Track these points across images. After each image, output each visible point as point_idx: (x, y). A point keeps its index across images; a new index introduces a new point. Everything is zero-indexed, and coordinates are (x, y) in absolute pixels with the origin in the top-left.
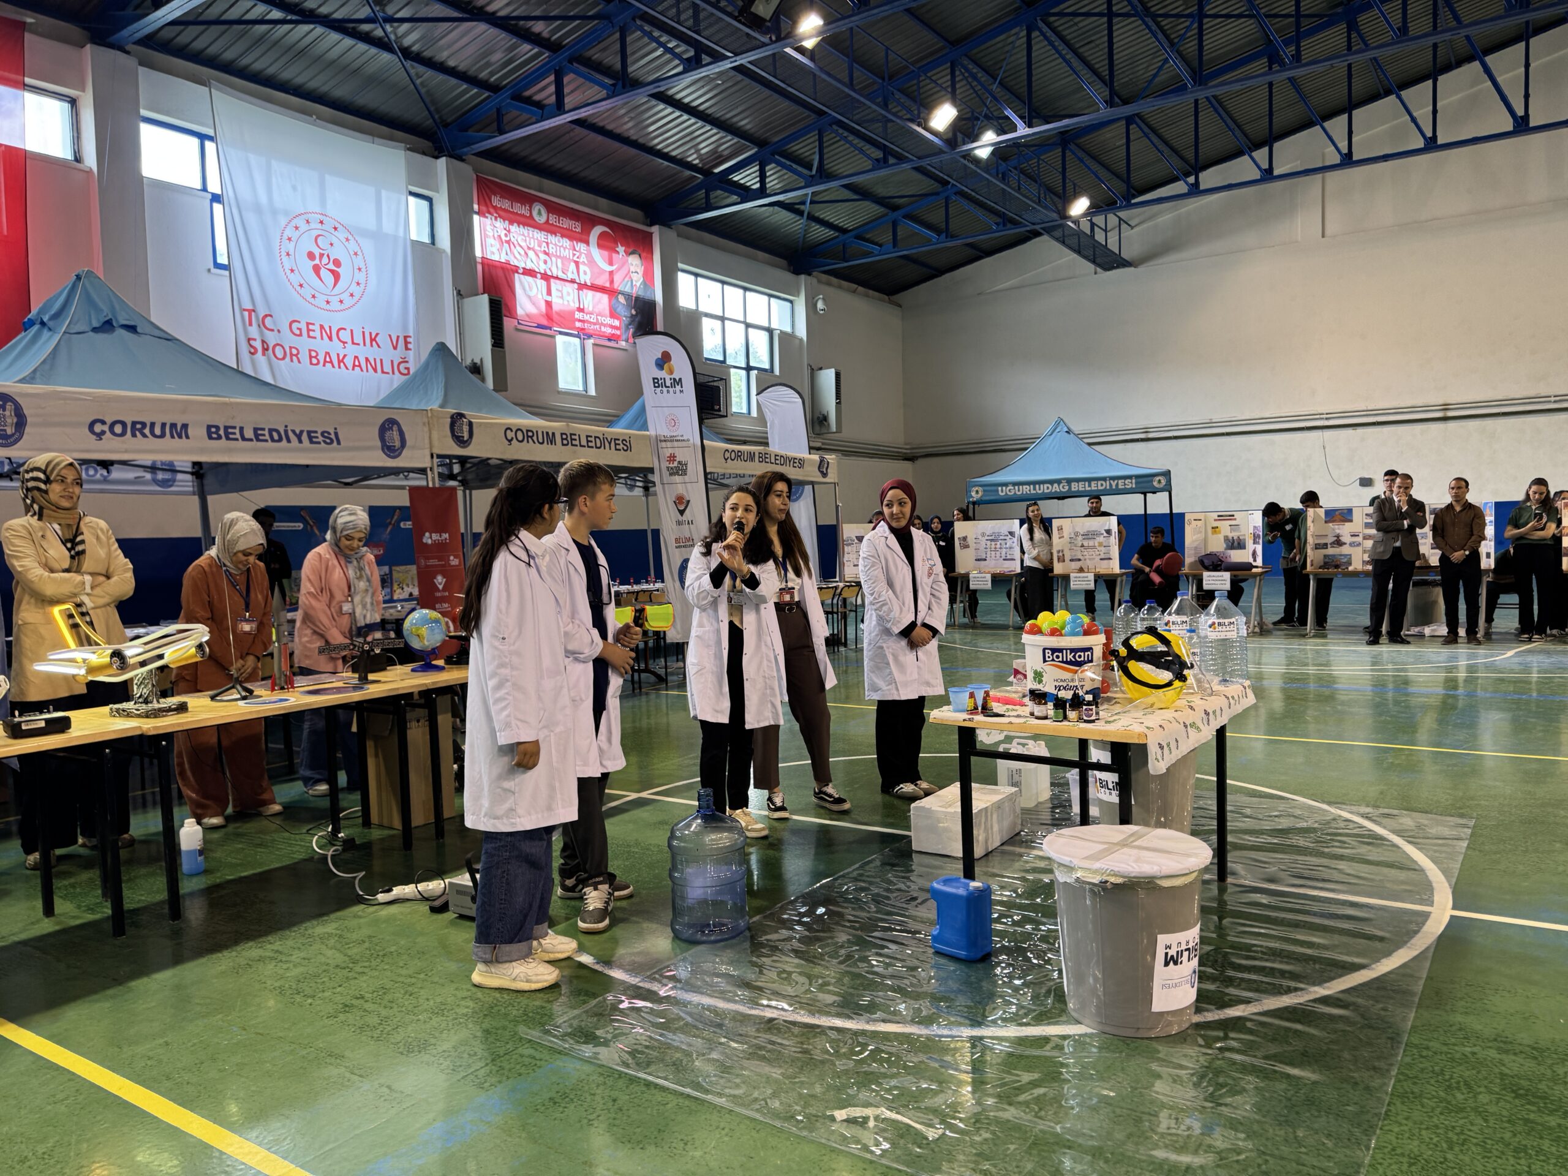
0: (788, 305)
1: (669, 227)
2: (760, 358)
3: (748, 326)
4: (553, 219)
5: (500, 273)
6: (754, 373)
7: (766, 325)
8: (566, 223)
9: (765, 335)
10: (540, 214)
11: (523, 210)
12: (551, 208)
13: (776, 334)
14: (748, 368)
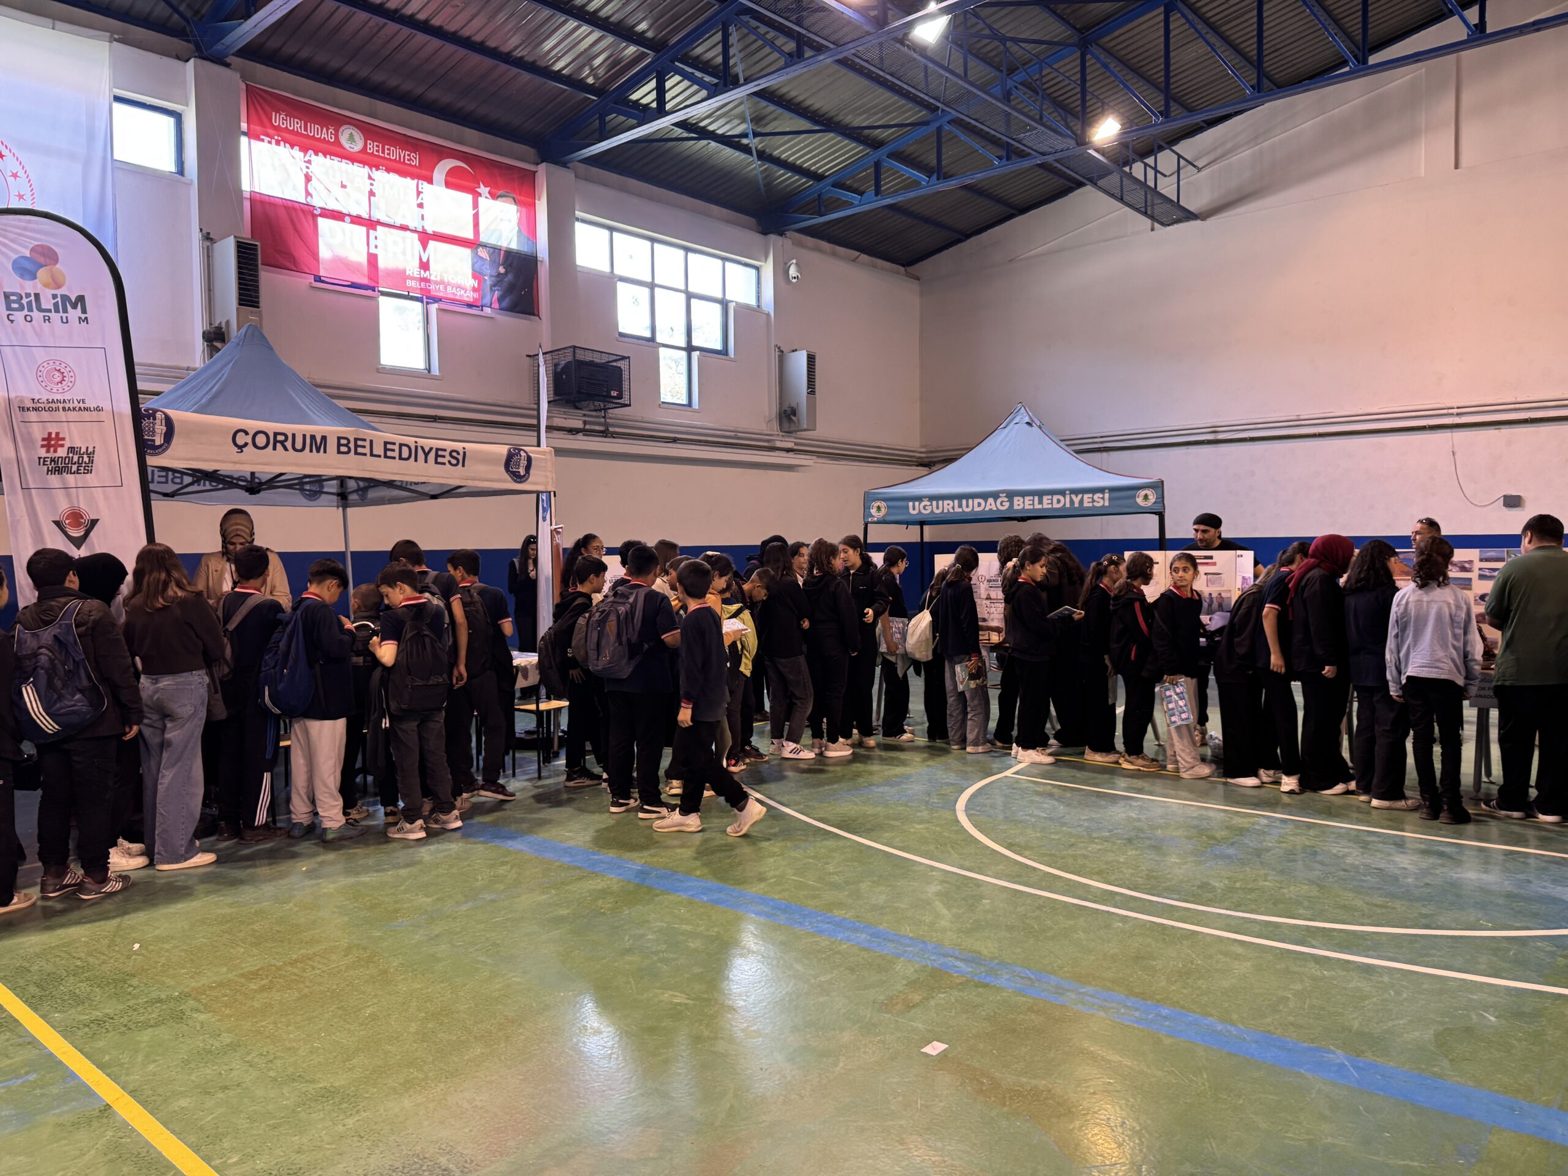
0: (753, 272)
1: (564, 165)
2: (709, 336)
3: (690, 296)
4: (372, 147)
5: (283, 214)
6: (695, 355)
7: (719, 295)
8: (395, 153)
9: (717, 308)
10: (352, 140)
11: (326, 134)
12: (369, 132)
13: (732, 306)
14: (690, 348)
